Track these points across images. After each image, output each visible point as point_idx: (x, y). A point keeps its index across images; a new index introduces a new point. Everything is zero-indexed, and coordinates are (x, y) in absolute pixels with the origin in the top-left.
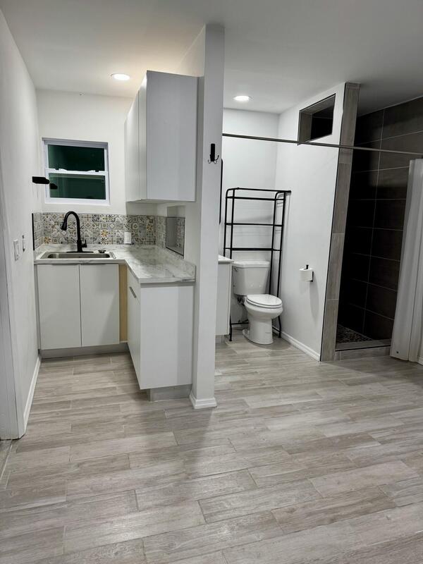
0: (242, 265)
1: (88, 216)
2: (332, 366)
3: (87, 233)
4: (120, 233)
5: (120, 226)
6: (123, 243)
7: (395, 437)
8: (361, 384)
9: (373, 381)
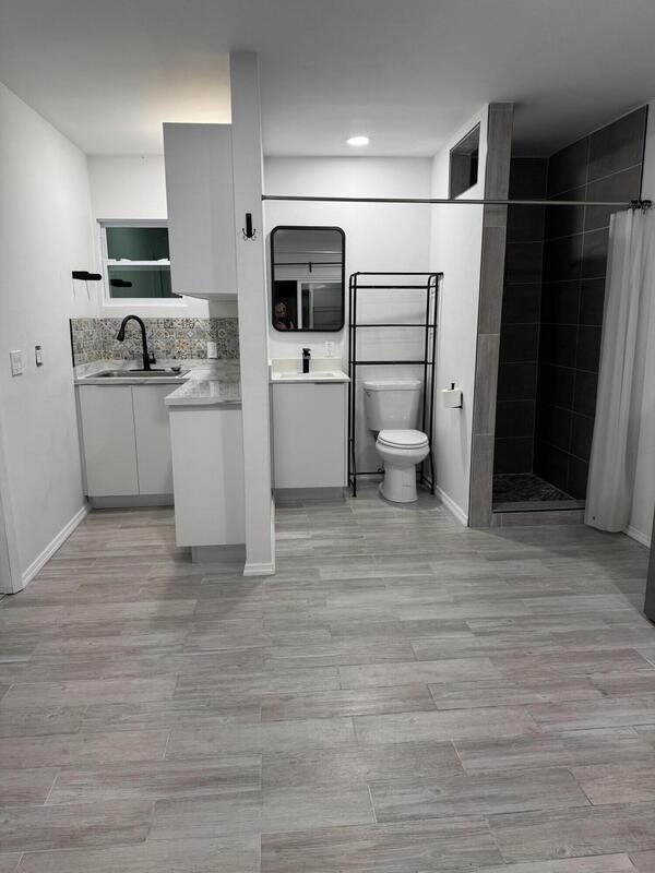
0: (375, 387)
1: (158, 322)
2: (482, 533)
3: (157, 344)
4: (201, 344)
5: (201, 334)
6: (205, 357)
7: (504, 629)
8: (509, 559)
9: (532, 556)
